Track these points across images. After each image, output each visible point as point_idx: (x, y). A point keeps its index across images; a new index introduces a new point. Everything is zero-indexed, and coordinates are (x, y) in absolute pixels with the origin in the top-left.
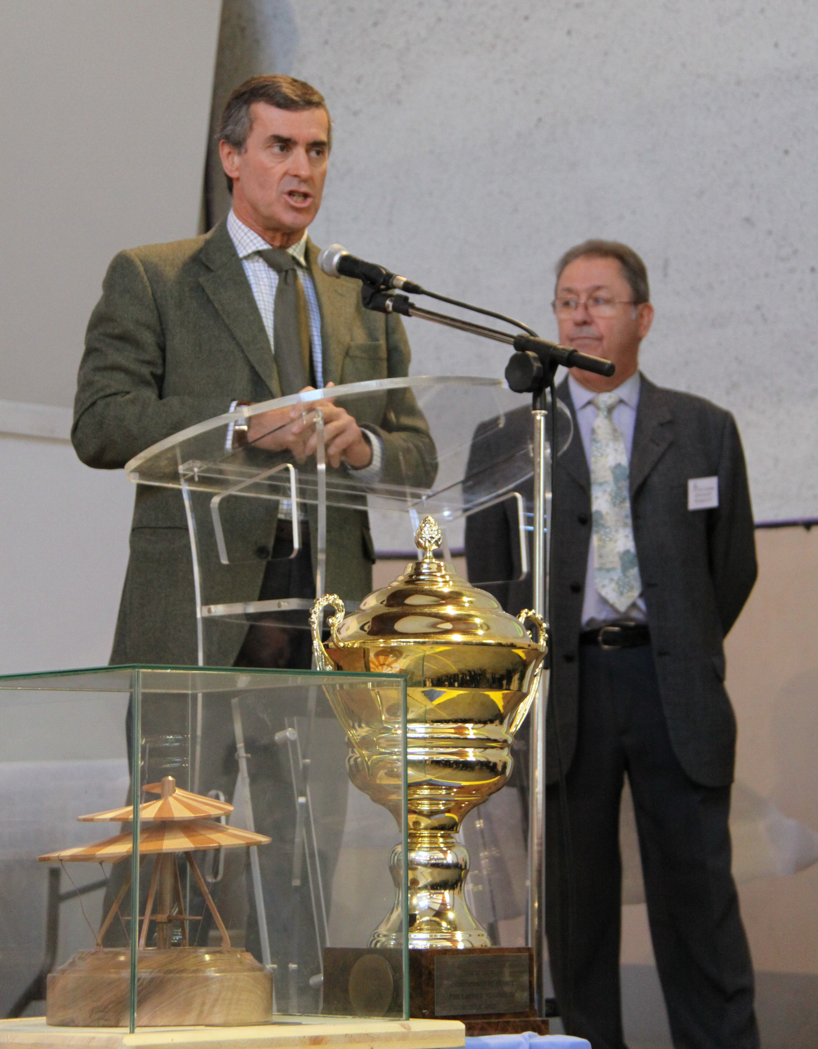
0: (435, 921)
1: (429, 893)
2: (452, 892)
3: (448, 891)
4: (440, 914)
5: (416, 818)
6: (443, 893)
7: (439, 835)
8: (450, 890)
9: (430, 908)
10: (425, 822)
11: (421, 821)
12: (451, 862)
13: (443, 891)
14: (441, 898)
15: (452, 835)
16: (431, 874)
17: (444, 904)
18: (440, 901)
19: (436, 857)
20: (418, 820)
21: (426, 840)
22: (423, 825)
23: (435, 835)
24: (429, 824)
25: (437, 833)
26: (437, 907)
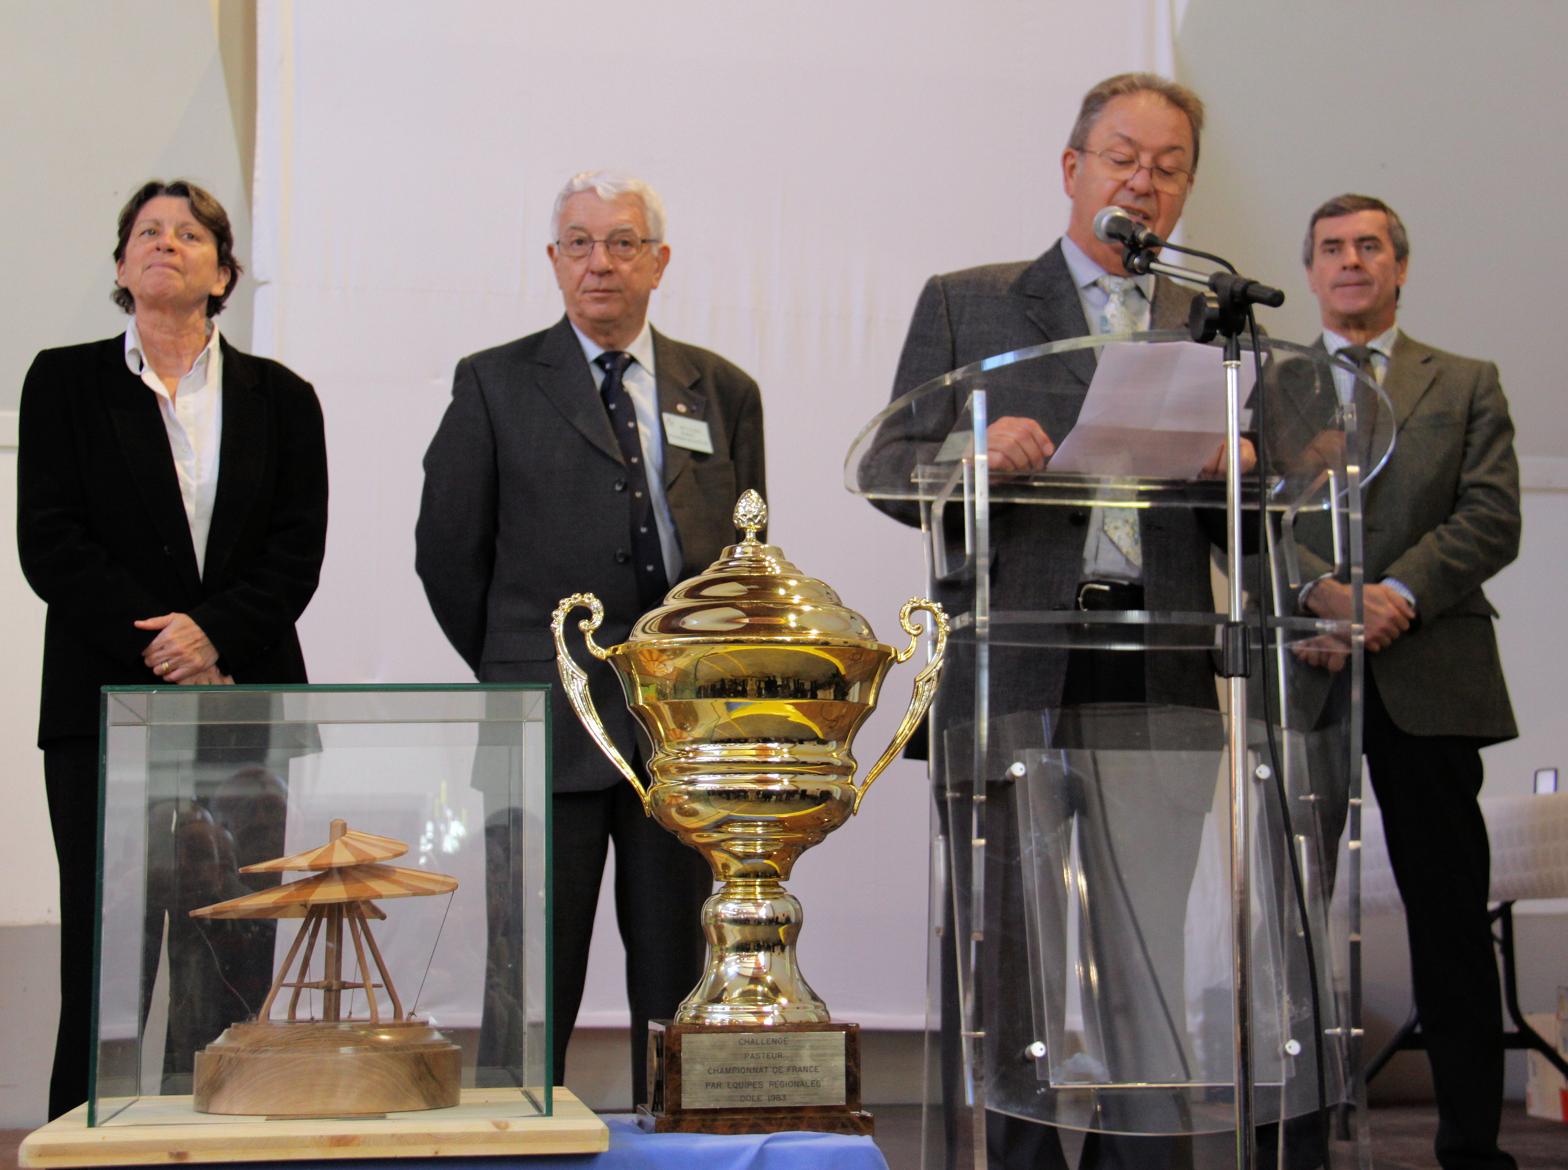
0: (749, 991)
1: (738, 956)
2: (768, 954)
3: (763, 952)
4: (755, 979)
5: (726, 859)
6: (756, 956)
7: (757, 883)
8: (765, 952)
9: (739, 975)
10: (736, 866)
11: (731, 864)
12: (764, 917)
13: (756, 953)
14: (754, 961)
15: (781, 883)
16: (741, 932)
17: (758, 968)
18: (753, 965)
19: (745, 911)
20: (728, 862)
21: (740, 889)
22: (732, 871)
23: (752, 883)
24: (739, 870)
25: (755, 882)
26: (749, 972)
